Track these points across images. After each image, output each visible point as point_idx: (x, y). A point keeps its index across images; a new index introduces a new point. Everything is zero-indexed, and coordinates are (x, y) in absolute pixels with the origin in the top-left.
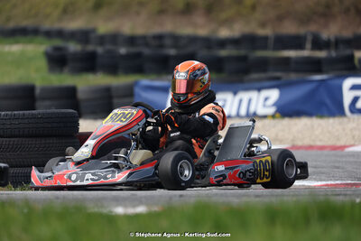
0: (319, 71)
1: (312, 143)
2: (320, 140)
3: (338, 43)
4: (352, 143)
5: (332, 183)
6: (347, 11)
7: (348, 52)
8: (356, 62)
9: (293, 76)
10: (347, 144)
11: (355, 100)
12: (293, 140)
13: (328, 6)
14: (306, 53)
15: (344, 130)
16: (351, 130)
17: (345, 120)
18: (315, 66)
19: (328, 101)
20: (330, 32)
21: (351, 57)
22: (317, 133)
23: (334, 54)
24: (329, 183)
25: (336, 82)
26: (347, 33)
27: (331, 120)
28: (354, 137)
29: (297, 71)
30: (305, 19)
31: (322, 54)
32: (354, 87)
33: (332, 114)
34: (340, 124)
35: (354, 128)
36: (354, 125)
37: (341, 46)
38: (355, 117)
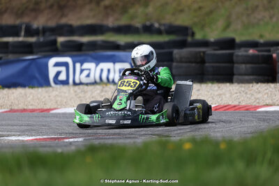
0: (31, 53)
1: (25, 108)
2: (32, 105)
3: (45, 31)
4: (55, 106)
5: (41, 137)
6: (51, 7)
7: (52, 38)
8: (59, 45)
9: (11, 57)
10: (52, 107)
11: (58, 73)
12: (11, 105)
13: (37, 4)
14: (21, 39)
15: (49, 96)
16: (55, 96)
17: (50, 89)
18: (28, 49)
19: (37, 75)
20: (39, 22)
21: (55, 42)
22: (29, 99)
23: (42, 39)
24: (38, 137)
25: (44, 60)
26: (52, 24)
27: (40, 90)
28: (56, 102)
29: (13, 53)
30: (20, 13)
31: (33, 40)
32: (57, 64)
33: (41, 85)
34: (47, 92)
35: (57, 95)
36: (57, 93)
37: (47, 34)
38: (58, 86)
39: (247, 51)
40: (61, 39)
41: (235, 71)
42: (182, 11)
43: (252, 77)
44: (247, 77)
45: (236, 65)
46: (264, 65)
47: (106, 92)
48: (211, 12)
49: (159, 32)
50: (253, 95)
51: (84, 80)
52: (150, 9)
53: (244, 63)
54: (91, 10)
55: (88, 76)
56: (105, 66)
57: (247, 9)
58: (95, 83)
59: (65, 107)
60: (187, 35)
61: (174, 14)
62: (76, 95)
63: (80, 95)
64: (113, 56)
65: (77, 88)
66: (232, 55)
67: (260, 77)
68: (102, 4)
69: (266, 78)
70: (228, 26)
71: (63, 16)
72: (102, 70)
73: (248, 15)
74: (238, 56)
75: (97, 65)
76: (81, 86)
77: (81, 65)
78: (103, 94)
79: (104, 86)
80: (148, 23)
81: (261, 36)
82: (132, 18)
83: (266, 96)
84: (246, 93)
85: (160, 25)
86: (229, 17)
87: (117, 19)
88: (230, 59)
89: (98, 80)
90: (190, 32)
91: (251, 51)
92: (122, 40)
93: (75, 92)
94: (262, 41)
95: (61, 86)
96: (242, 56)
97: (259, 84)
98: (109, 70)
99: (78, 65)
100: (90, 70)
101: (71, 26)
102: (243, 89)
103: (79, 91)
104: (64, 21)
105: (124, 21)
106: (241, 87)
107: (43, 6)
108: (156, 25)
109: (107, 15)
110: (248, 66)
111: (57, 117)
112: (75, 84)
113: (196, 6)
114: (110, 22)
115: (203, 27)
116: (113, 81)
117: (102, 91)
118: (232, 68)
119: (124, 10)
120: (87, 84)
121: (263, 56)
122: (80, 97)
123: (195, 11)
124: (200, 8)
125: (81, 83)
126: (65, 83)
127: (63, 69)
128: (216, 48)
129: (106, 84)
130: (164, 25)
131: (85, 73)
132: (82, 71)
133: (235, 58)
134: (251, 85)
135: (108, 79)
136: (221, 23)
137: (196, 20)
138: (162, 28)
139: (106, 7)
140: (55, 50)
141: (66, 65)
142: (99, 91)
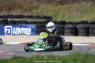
4: (6, 42)
6: (6, 9)
10: (5, 42)
11: (8, 31)
13: (2, 8)
15: (4, 38)
16: (6, 39)
17: (5, 36)
19: (1, 32)
20: (2, 14)
21: (7, 20)
23: (3, 20)
26: (6, 14)
27: (1, 36)
28: (7, 41)
32: (7, 28)
34: (4, 37)
35: (7, 38)
36: (7, 37)
37: (5, 18)
38: (7, 35)
39: (69, 26)
40: (9, 20)
41: (65, 32)
42: (49, 11)
43: (70, 34)
44: (68, 34)
45: (65, 30)
46: (74, 30)
47: (23, 37)
48: (58, 12)
49: (41, 18)
50: (70, 40)
51: (16, 33)
52: (39, 10)
53: (68, 29)
54: (19, 10)
55: (17, 32)
56: (23, 29)
57: (70, 11)
58: (20, 34)
59: (9, 42)
60: (50, 19)
61: (46, 12)
62: (13, 38)
63: (14, 38)
64: (26, 26)
65: (13, 36)
66: (64, 27)
67: (73, 34)
68: (23, 8)
69: (75, 34)
70: (63, 17)
71: (10, 12)
72: (22, 30)
73: (70, 14)
74: (66, 27)
75: (20, 29)
76: (15, 35)
77: (15, 28)
78: (22, 38)
79: (22, 35)
80: (38, 15)
81: (74, 20)
82: (33, 13)
83: (74, 40)
84: (68, 39)
85: (42, 16)
86: (64, 14)
87: (28, 14)
88: (63, 28)
89: (20, 33)
90: (51, 18)
91: (70, 26)
92: (29, 20)
93: (13, 37)
94: (74, 22)
95: (9, 35)
96: (67, 27)
97: (73, 36)
98: (24, 30)
99: (14, 29)
100: (18, 30)
101: (12, 15)
102: (67, 38)
103: (14, 37)
104: (10, 14)
105: (30, 14)
106: (67, 37)
107: (4, 8)
108: (40, 16)
109: (24, 12)
110: (69, 30)
111: (6, 45)
112: (13, 34)
113: (53, 10)
114: (26, 14)
115: (55, 17)
116: (25, 34)
117: (22, 37)
118: (64, 31)
119: (30, 11)
120: (17, 35)
121: (74, 27)
122: (14, 39)
123: (53, 12)
124: (55, 11)
125: (15, 34)
126: (10, 34)
127: (9, 30)
128: (59, 24)
129: (23, 35)
130: (43, 16)
131: (16, 31)
132: (15, 30)
133: (65, 28)
134: (70, 36)
135: (24, 33)
136: (61, 16)
137: (53, 14)
138: (42, 17)
139: (24, 10)
140: (7, 23)
141: (10, 28)
142: (20, 37)
